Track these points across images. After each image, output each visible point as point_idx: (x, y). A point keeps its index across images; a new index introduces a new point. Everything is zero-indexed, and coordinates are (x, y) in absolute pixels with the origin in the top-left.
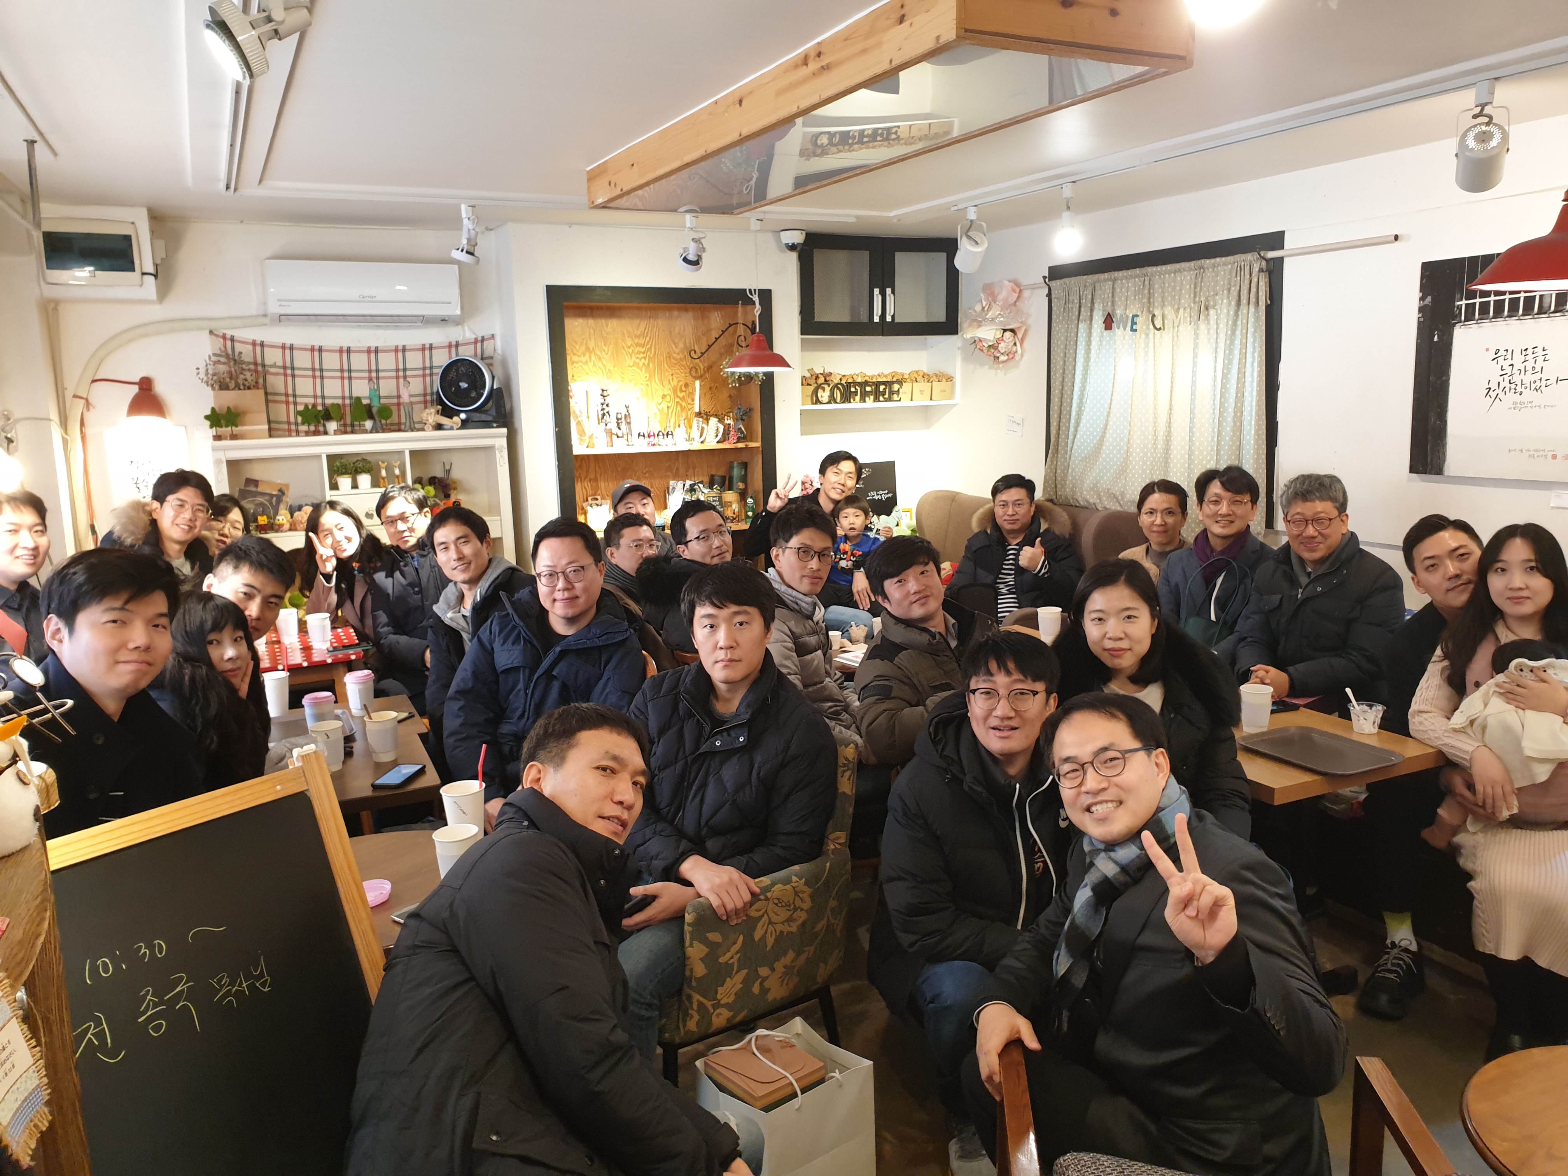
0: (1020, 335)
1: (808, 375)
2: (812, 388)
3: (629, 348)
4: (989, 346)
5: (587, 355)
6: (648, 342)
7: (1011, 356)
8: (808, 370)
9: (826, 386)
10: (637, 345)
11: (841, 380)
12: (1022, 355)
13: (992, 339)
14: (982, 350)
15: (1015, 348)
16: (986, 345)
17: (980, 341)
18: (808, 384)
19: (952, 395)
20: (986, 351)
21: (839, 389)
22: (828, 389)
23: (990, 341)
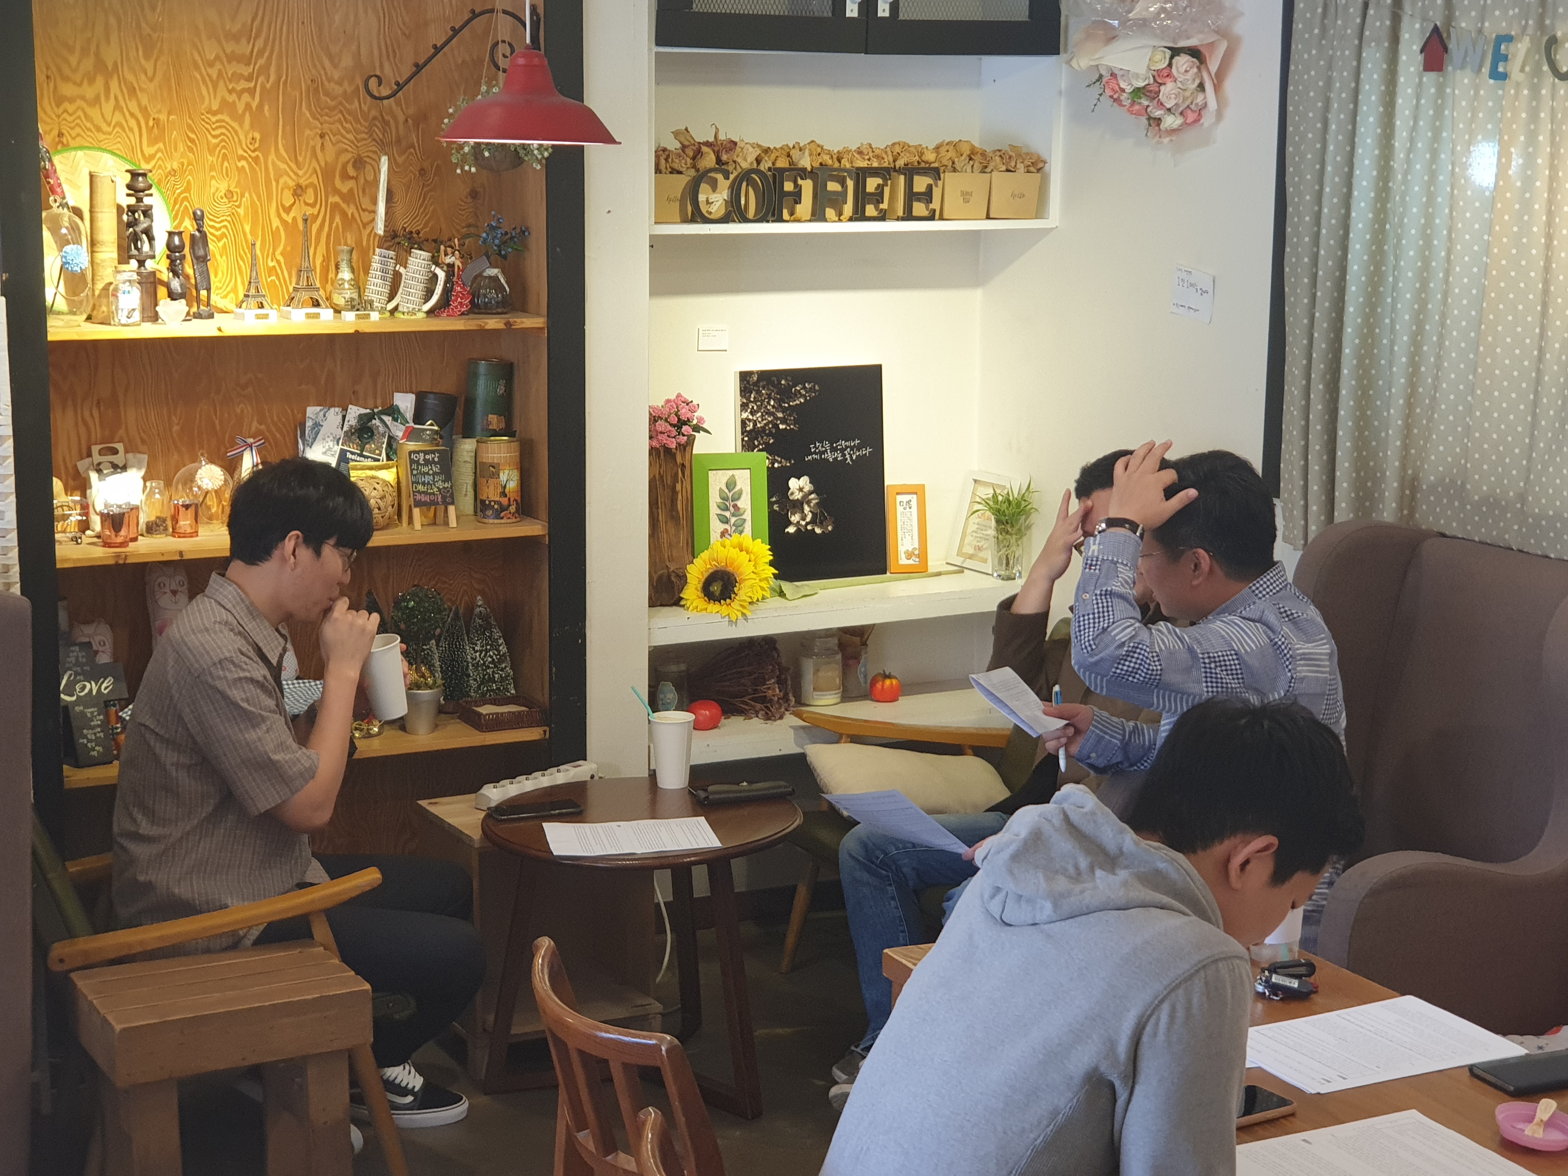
0: (1214, 65)
1: (673, 145)
2: (681, 181)
3: (211, 65)
4: (1137, 92)
5: (100, 81)
6: (261, 53)
7: (1191, 117)
8: (676, 134)
9: (719, 177)
10: (232, 58)
11: (758, 161)
12: (1219, 115)
13: (1142, 70)
14: (1117, 101)
15: (1200, 98)
16: (1129, 89)
17: (1113, 75)
18: (674, 171)
19: (1039, 210)
20: (1127, 103)
21: (751, 183)
22: (724, 185)
23: (1137, 76)
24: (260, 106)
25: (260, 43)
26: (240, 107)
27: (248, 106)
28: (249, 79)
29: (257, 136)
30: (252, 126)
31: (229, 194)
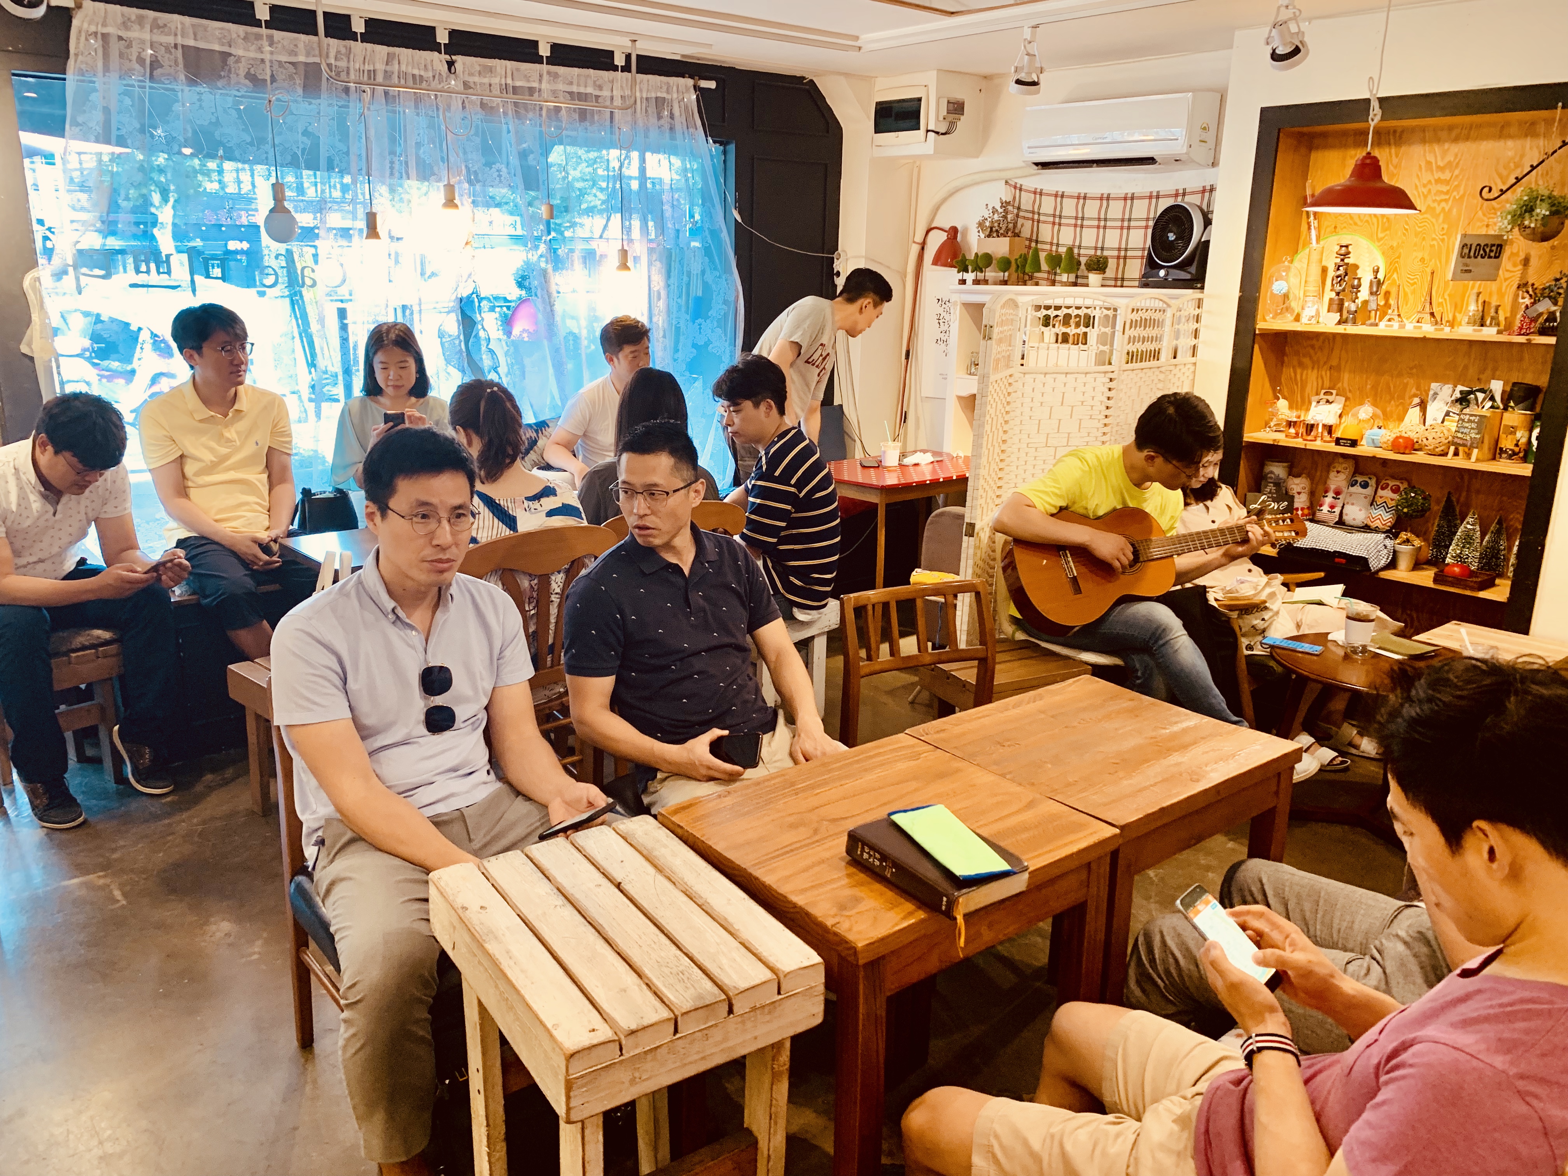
24: (1450, 210)
25: (1457, 172)
26: (1438, 210)
27: (1443, 209)
28: (1447, 193)
29: (1446, 226)
30: (1444, 222)
31: (1422, 260)
